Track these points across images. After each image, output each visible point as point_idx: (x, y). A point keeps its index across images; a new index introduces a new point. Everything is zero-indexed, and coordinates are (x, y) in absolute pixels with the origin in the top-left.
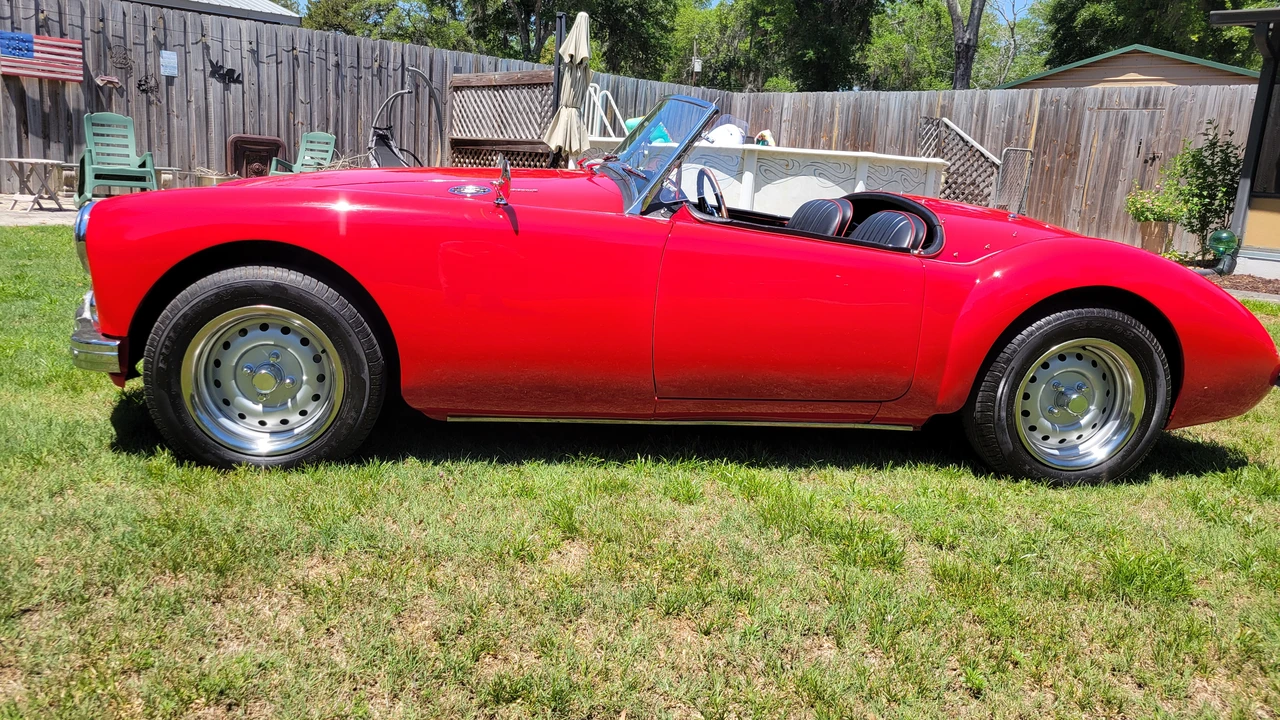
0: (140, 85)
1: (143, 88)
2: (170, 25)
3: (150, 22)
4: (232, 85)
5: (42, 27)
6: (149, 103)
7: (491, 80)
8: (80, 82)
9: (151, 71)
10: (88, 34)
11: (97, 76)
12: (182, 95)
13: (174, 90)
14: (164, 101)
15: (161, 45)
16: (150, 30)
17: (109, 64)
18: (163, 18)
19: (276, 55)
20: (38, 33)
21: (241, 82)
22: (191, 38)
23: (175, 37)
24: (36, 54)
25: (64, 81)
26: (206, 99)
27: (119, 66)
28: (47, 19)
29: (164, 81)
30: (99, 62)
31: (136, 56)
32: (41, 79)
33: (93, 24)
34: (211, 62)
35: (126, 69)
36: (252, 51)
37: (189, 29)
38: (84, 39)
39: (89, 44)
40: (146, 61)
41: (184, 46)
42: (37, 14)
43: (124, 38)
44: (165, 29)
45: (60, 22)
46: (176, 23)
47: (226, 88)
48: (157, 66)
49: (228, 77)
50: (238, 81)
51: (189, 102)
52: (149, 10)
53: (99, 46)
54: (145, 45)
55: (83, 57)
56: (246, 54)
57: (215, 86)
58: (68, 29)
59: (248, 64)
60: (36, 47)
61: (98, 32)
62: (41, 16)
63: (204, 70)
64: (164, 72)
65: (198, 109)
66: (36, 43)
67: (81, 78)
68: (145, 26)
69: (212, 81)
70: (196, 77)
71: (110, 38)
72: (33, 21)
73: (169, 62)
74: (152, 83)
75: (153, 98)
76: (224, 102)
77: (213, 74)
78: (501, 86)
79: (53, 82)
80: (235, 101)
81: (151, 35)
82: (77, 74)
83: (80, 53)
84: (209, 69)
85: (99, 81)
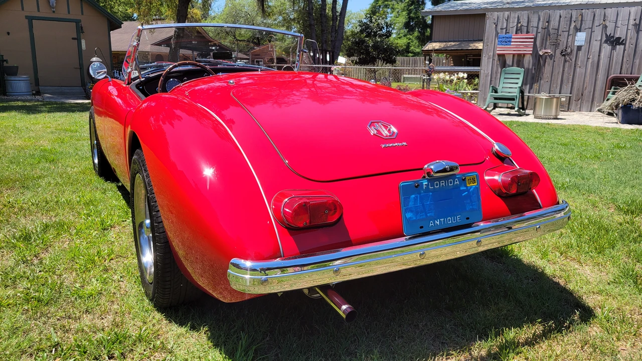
0: (562, 52)
1: (563, 54)
2: (585, 18)
3: (574, 19)
4: (618, 46)
5: (518, 30)
6: (565, 61)
8: (530, 54)
9: (569, 44)
10: (540, 30)
11: (540, 50)
12: (585, 56)
13: (581, 53)
14: (574, 60)
15: (578, 30)
16: (573, 22)
17: (548, 43)
18: (582, 15)
20: (516, 33)
21: (625, 44)
22: (596, 23)
23: (587, 23)
24: (512, 43)
25: (524, 55)
26: (599, 56)
27: (552, 44)
28: (522, 26)
29: (575, 49)
30: (542, 43)
31: (563, 39)
32: (514, 55)
33: (543, 24)
34: (606, 34)
35: (556, 45)
36: (635, 25)
37: (596, 18)
38: (537, 33)
39: (539, 35)
40: (568, 39)
41: (592, 28)
42: (517, 25)
43: (558, 30)
44: (582, 20)
45: (527, 27)
46: (589, 16)
47: (614, 48)
48: (573, 40)
49: (614, 42)
50: (622, 44)
51: (588, 58)
52: (574, 13)
53: (544, 35)
54: (569, 31)
55: (535, 42)
56: (630, 27)
57: (607, 48)
58: (530, 29)
59: (632, 32)
60: (513, 40)
61: (545, 29)
62: (519, 25)
63: (601, 40)
64: (577, 44)
65: (593, 62)
66: (514, 38)
67: (531, 52)
68: (571, 21)
69: (605, 45)
70: (596, 45)
71: (551, 30)
72: (515, 28)
73: (581, 38)
74: (569, 50)
75: (568, 58)
76: (611, 57)
77: (606, 42)
79: (519, 55)
80: (618, 55)
81: (573, 24)
82: (530, 50)
83: (533, 40)
84: (604, 39)
85: (541, 53)
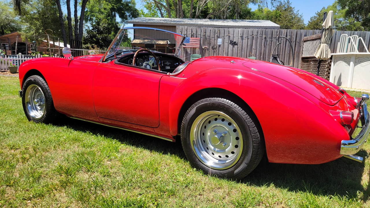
0: (212, 48)
1: (213, 48)
2: (221, 32)
3: (216, 32)
4: (235, 46)
5: (192, 36)
6: (214, 52)
7: (313, 38)
8: (199, 48)
9: (215, 44)
10: (202, 36)
11: (203, 46)
12: (222, 49)
13: (220, 48)
14: (218, 51)
15: (218, 37)
16: (216, 33)
17: (206, 43)
18: (219, 30)
19: (248, 37)
20: (191, 37)
21: (238, 45)
22: (226, 35)
23: (222, 35)
24: (190, 42)
25: (196, 48)
26: (228, 50)
27: (208, 43)
28: (194, 34)
29: (218, 46)
30: (203, 43)
31: (212, 41)
32: (191, 48)
33: (203, 33)
34: (230, 40)
35: (210, 44)
36: (241, 36)
37: (225, 32)
38: (201, 37)
39: (202, 38)
40: (214, 41)
41: (224, 37)
42: (191, 33)
43: (210, 36)
44: (220, 33)
45: (196, 34)
46: (222, 31)
47: (233, 47)
48: (217, 43)
49: (234, 44)
50: (236, 45)
51: (224, 51)
52: (216, 29)
53: (204, 39)
54: (214, 38)
55: (200, 42)
56: (239, 37)
57: (231, 46)
58: (198, 36)
59: (240, 40)
60: (190, 41)
61: (204, 36)
62: (192, 33)
63: (228, 43)
64: (218, 44)
65: (226, 53)
66: (190, 40)
67: (199, 47)
68: (215, 33)
69: (230, 45)
70: (226, 44)
71: (207, 37)
72: (191, 34)
73: (220, 41)
74: (215, 47)
75: (215, 51)
76: (233, 51)
77: (230, 43)
78: (315, 39)
79: (194, 48)
80: (235, 50)
81: (216, 35)
82: (198, 46)
83: (199, 41)
84: (229, 42)
85: (203, 48)
